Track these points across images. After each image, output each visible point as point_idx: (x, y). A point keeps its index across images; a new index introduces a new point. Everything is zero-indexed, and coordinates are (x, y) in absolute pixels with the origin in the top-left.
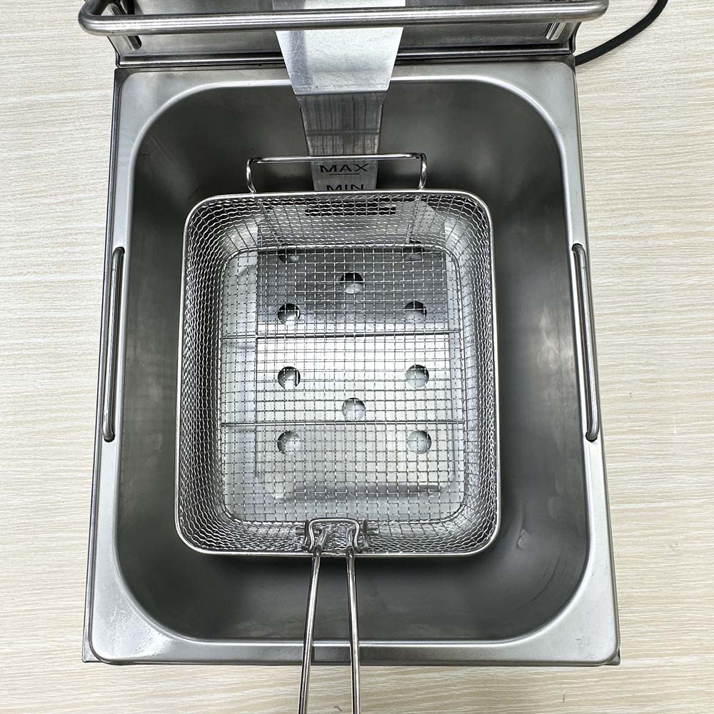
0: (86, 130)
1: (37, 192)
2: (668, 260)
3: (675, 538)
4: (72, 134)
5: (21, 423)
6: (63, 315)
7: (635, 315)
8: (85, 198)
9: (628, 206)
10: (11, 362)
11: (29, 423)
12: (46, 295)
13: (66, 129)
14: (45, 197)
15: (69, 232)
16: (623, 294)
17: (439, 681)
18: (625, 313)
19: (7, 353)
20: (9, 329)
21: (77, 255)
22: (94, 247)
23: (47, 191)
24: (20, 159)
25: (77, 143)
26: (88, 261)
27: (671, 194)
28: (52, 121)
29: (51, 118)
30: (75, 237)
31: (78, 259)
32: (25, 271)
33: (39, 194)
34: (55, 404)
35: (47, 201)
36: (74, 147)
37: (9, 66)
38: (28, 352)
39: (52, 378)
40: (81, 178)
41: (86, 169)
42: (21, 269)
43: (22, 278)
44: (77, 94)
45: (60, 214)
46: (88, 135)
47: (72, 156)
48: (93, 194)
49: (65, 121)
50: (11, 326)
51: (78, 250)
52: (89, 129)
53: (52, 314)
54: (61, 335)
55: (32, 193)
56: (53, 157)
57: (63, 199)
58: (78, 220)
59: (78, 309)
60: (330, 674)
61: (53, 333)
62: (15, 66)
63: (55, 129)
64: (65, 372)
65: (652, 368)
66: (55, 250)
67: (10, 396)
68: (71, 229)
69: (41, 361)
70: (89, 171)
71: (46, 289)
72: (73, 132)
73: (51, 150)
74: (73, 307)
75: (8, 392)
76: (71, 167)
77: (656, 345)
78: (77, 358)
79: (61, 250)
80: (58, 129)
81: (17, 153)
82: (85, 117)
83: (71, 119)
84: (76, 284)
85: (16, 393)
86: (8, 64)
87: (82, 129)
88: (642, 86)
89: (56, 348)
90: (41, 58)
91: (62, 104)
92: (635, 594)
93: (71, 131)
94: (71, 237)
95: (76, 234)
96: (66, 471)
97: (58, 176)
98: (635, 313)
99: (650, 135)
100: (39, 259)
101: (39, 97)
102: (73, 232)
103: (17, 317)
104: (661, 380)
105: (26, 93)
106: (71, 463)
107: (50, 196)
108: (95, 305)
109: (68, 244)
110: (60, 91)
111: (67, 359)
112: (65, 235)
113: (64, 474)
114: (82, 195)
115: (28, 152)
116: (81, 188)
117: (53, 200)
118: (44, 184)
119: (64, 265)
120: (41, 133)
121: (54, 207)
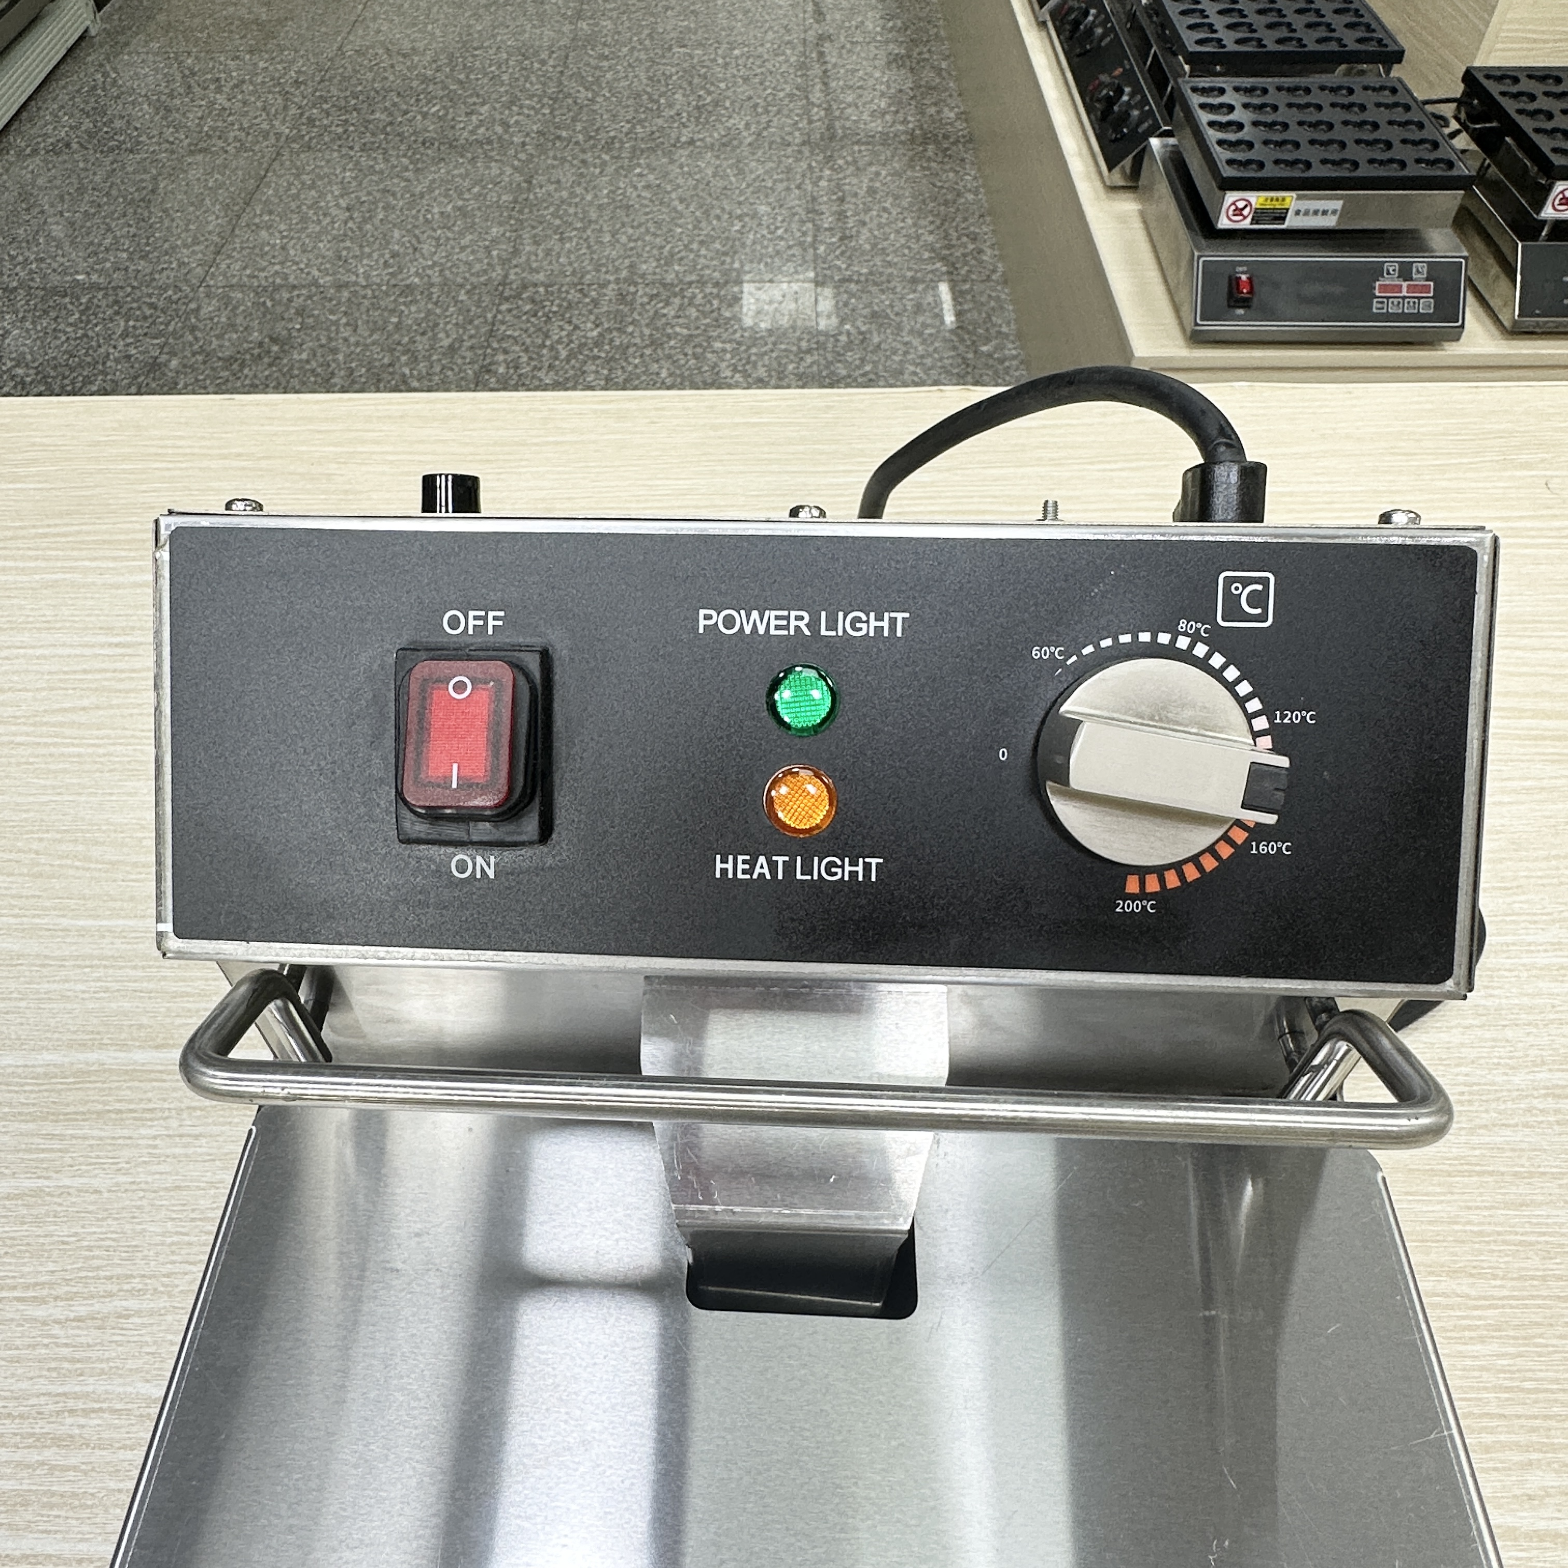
0: (190, 1140)
1: (27, 1287)
4: (155, 1147)
8: (138, 1313)
9: (1522, 1438)
13: (143, 1131)
14: (42, 1301)
15: (71, 1404)
21: (71, 1475)
23: (51, 1285)
25: (161, 1168)
28: (120, 1111)
29: (118, 1106)
30: (82, 1421)
31: (67, 1488)
33: (31, 1293)
35: (40, 1312)
36: (149, 1179)
37: (67, 986)
40: (145, 1258)
41: (163, 1234)
45: (65, 1351)
46: (191, 1150)
47: (141, 1198)
49: (148, 1116)
51: (73, 1461)
52: (197, 1137)
55: (14, 1288)
56: (93, 1197)
57: (82, 1311)
58: (103, 1372)
62: (80, 987)
63: (120, 1132)
66: (18, 1456)
68: (77, 1396)
70: (169, 1240)
72: (158, 1142)
73: (96, 1183)
76: (128, 1227)
79: (34, 1456)
80: (126, 1132)
81: (13, 1182)
82: (195, 1109)
83: (162, 1110)
86: (66, 981)
87: (181, 1136)
88: (1478, 1122)
90: (139, 973)
91: (153, 1076)
93: (155, 1138)
94: (69, 1421)
95: (86, 1412)
97: (89, 1248)
99: (1531, 1244)
101: (110, 1057)
102: (81, 1405)
105: (83, 1046)
107: (56, 1298)
109: (58, 1441)
110: (157, 1047)
112: (58, 1413)
114: (133, 1304)
115: (41, 1183)
116: (136, 1283)
117: (57, 1311)
118: (51, 1266)
119: (26, 1504)
120: (85, 1138)
121: (56, 1330)
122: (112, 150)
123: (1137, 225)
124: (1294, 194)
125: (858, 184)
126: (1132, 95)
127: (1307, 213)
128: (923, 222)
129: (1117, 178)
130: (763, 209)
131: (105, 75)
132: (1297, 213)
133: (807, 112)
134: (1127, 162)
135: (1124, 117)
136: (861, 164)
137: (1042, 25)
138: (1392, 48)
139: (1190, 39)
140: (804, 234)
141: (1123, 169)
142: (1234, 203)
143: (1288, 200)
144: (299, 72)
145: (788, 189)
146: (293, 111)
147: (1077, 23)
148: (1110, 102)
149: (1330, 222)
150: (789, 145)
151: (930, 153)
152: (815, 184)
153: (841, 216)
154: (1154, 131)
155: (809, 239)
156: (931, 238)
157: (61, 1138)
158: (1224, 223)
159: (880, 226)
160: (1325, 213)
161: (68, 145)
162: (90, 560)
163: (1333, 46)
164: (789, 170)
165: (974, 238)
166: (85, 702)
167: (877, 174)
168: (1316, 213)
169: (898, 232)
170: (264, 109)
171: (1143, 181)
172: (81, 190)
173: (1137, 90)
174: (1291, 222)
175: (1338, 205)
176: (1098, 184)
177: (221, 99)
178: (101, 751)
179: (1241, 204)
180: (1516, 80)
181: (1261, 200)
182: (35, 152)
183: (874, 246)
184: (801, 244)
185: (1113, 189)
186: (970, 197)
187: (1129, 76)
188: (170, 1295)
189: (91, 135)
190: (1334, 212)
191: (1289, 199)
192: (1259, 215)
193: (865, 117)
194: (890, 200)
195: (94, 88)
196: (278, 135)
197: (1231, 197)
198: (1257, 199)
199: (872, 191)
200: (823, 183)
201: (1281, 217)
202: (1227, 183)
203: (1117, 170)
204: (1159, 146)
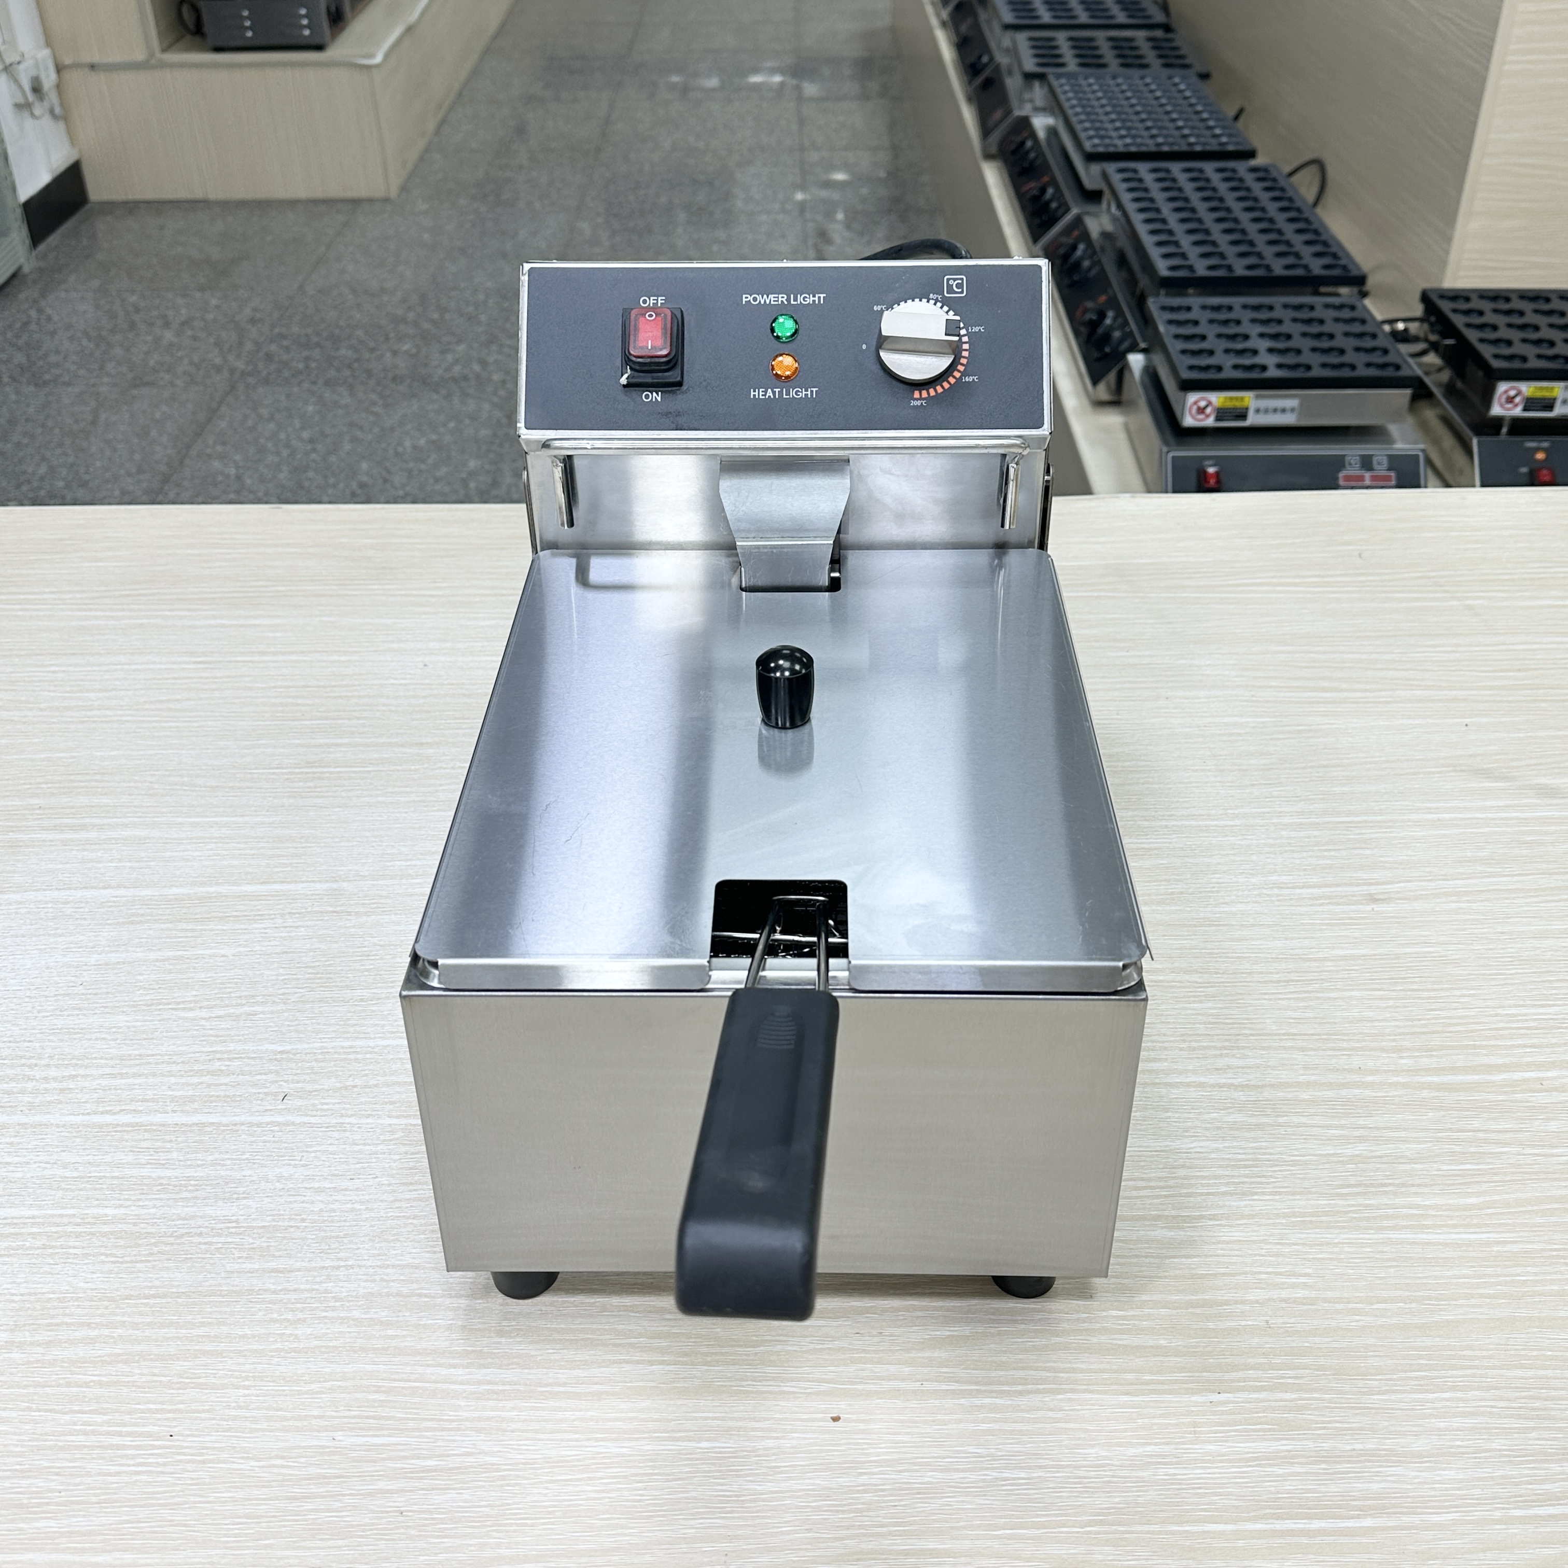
1: (179, 1003)
2: (1304, 1120)
5: (21, 1345)
6: (168, 1173)
7: (1256, 1197)
10: (39, 1243)
11: (39, 1345)
12: (144, 1144)
13: (256, 926)
14: (191, 1009)
15: (218, 1056)
16: (1228, 1166)
18: (1236, 1194)
19: (34, 1230)
20: (53, 1193)
21: (223, 1087)
22: (259, 1077)
24: (164, 960)
26: (240, 1096)
27: (1294, 1031)
28: (236, 916)
29: (235, 914)
30: (227, 1063)
31: (222, 1093)
32: (118, 1108)
33: (182, 1006)
34: (102, 1315)
35: (191, 1014)
37: (186, 853)
38: (79, 1229)
39: (110, 1272)
41: (277, 975)
42: (109, 1105)
43: (108, 1119)
44: (292, 887)
45: (211, 1032)
48: (280, 1007)
50: (59, 1188)
51: (226, 1081)
52: (297, 927)
53: (145, 1172)
54: (150, 1203)
55: (169, 1004)
58: (240, 1041)
59: (198, 1166)
61: (139, 1200)
62: (196, 854)
64: (141, 1261)
65: (1302, 1280)
66: (183, 1080)
67: (16, 1298)
68: (222, 1052)
69: (100, 1244)
71: (147, 1135)
74: (189, 1163)
75: (13, 1291)
76: (250, 973)
77: (1304, 1244)
78: (171, 1240)
79: (195, 1080)
80: (243, 926)
81: (160, 953)
84: (207, 1129)
85: (30, 1294)
89: (135, 1224)
90: (243, 846)
93: (265, 929)
94: (218, 1063)
95: (230, 1059)
96: (85, 1433)
98: (1256, 1194)
100: (148, 1092)
102: (226, 1056)
103: (75, 1174)
104: (1326, 1300)
105: (203, 884)
106: (100, 1418)
107: (201, 1008)
108: (233, 1159)
109: (212, 1073)
111: (153, 1241)
112: (210, 1060)
113: (82, 1438)
114: (257, 1008)
115: (180, 953)
116: (259, 999)
117: (204, 1014)
118: (194, 993)
119: (193, 1102)
120: (212, 930)
121: (203, 1022)
122: (46, 384)
123: (1121, 436)
124: (1252, 394)
126: (1115, 319)
127: (1266, 411)
129: (1102, 392)
131: (40, 311)
132: (1258, 411)
134: (1112, 376)
135: (1107, 337)
138: (1355, 273)
139: (1162, 267)
141: (1108, 385)
142: (1195, 403)
143: (1247, 400)
144: (255, 310)
146: (249, 346)
147: (1066, 257)
148: (1093, 325)
149: (1289, 419)
154: (1134, 348)
157: (193, 930)
158: (1189, 421)
160: (1284, 410)
162: (170, 610)
163: (1299, 272)
166: (178, 697)
168: (1275, 410)
170: (217, 345)
171: (1125, 396)
173: (1120, 313)
174: (1253, 420)
175: (1296, 403)
176: (1086, 400)
177: (169, 336)
178: (195, 724)
179: (1202, 404)
180: (1467, 299)
181: (1222, 400)
185: (1099, 404)
187: (1113, 303)
188: (285, 1003)
190: (1293, 410)
191: (1248, 398)
192: (1221, 414)
195: (26, 324)
196: (232, 371)
197: (1193, 397)
198: (1217, 398)
201: (1242, 415)
202: (1188, 386)
203: (1102, 387)
204: (1136, 360)
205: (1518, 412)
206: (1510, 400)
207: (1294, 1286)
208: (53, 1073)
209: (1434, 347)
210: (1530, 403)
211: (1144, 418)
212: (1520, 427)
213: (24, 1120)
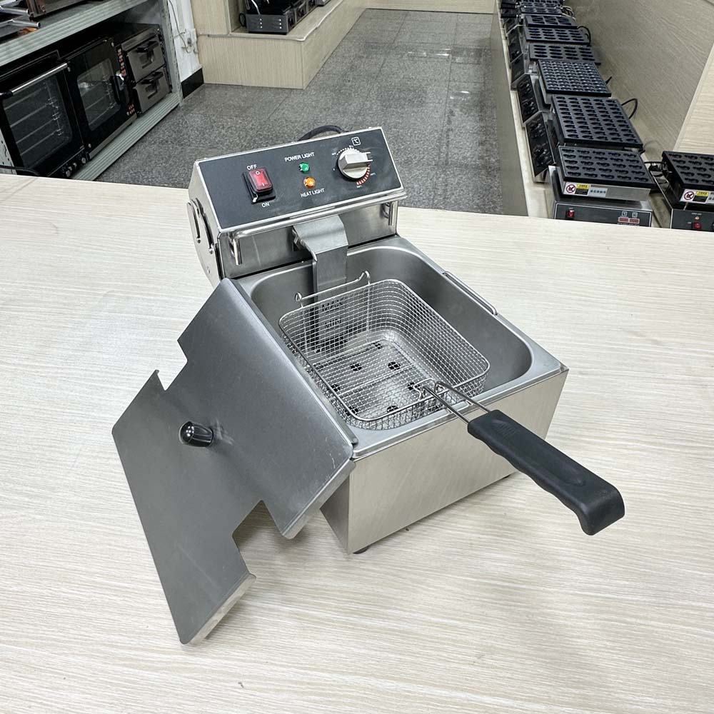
3: (533, 611)
17: (328, 681)
60: (243, 657)
92: (497, 646)
122: (182, 145)
123: (543, 195)
124: (590, 185)
125: (453, 181)
126: (547, 152)
127: (595, 191)
128: (475, 196)
129: (538, 178)
130: (416, 186)
131: (183, 120)
132: (592, 191)
133: (439, 154)
134: (543, 173)
135: (543, 158)
136: (456, 174)
137: (523, 128)
138: (639, 143)
139: (566, 135)
140: (430, 196)
141: (540, 176)
142: (569, 186)
144: (252, 125)
145: (427, 180)
146: (249, 138)
147: (533, 128)
148: (539, 154)
149: (603, 196)
150: (430, 165)
151: (483, 173)
152: (437, 179)
153: (445, 191)
154: (551, 164)
155: (432, 197)
156: (477, 202)
158: (566, 192)
159: (459, 196)
160: (601, 192)
161: (167, 142)
163: (618, 141)
164: (428, 173)
165: (494, 203)
167: (462, 178)
168: (598, 192)
169: (466, 198)
170: (238, 136)
171: (546, 181)
172: (170, 157)
173: (549, 150)
174: (589, 194)
175: (606, 190)
176: (532, 181)
177: (223, 131)
179: (571, 187)
180: (680, 156)
181: (579, 186)
182: (155, 143)
183: (455, 202)
184: (428, 199)
185: (536, 183)
186: (496, 189)
187: (547, 147)
189: (175, 139)
190: (605, 192)
191: (589, 186)
192: (578, 191)
193: (460, 158)
194: (465, 187)
195: (178, 124)
197: (568, 184)
198: (577, 185)
199: (458, 183)
200: (441, 179)
201: (586, 192)
202: (567, 179)
203: (538, 176)
204: (551, 168)
205: (691, 201)
206: (689, 196)
207: (518, 503)
208: (125, 373)
209: (665, 173)
210: (696, 198)
211: (550, 190)
212: (691, 206)
213: (114, 387)
